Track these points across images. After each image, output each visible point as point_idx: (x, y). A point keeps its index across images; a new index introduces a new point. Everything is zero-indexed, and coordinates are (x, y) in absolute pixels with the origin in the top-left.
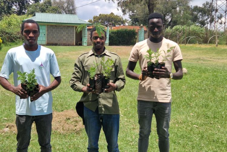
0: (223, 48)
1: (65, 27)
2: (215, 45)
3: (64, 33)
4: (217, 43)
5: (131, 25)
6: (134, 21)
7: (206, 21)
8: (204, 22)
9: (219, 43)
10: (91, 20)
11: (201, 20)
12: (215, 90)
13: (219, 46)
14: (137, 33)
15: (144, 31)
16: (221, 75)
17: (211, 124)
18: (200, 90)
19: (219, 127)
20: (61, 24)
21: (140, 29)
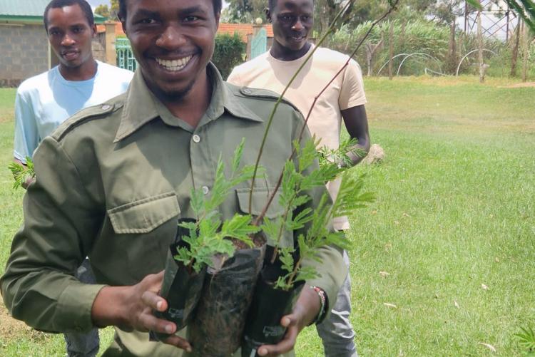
0: (499, 87)
1: (20, 27)
2: (477, 78)
3: (13, 46)
4: (481, 72)
5: (229, 22)
6: (239, 9)
7: (454, 9)
8: (451, 10)
9: (486, 72)
10: (103, 5)
11: (442, 5)
12: (461, 205)
13: (488, 80)
14: (246, 44)
15: (268, 38)
16: (482, 161)
17: (436, 297)
18: (417, 206)
19: (456, 304)
20: (5, 19)
21: (254, 33)
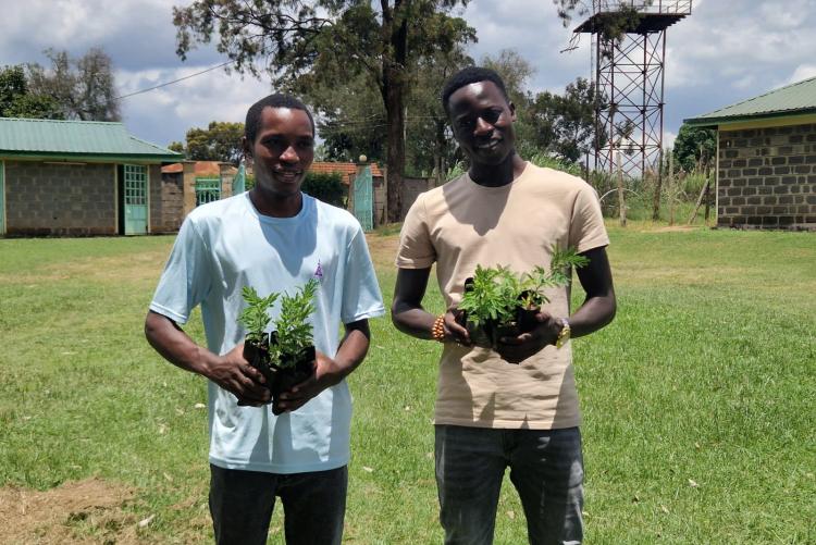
0: (643, 231)
1: (80, 166)
2: (617, 222)
3: (73, 189)
4: (622, 214)
5: (325, 160)
6: (335, 145)
7: (579, 145)
8: (575, 146)
9: (628, 217)
10: (177, 143)
11: (565, 141)
12: (635, 375)
13: (631, 225)
14: (348, 186)
15: (374, 177)
16: (649, 320)
17: (636, 500)
19: (666, 510)
20: (63, 157)
21: (357, 172)
